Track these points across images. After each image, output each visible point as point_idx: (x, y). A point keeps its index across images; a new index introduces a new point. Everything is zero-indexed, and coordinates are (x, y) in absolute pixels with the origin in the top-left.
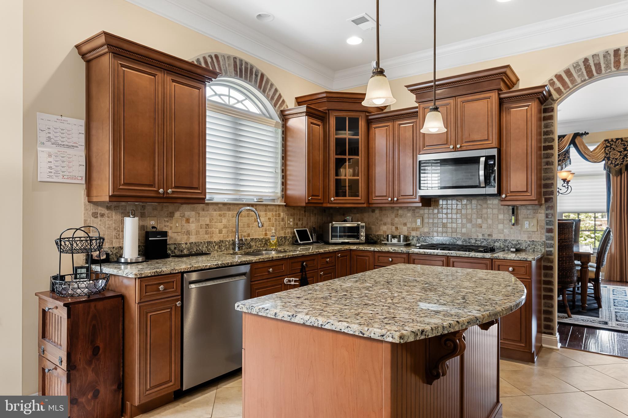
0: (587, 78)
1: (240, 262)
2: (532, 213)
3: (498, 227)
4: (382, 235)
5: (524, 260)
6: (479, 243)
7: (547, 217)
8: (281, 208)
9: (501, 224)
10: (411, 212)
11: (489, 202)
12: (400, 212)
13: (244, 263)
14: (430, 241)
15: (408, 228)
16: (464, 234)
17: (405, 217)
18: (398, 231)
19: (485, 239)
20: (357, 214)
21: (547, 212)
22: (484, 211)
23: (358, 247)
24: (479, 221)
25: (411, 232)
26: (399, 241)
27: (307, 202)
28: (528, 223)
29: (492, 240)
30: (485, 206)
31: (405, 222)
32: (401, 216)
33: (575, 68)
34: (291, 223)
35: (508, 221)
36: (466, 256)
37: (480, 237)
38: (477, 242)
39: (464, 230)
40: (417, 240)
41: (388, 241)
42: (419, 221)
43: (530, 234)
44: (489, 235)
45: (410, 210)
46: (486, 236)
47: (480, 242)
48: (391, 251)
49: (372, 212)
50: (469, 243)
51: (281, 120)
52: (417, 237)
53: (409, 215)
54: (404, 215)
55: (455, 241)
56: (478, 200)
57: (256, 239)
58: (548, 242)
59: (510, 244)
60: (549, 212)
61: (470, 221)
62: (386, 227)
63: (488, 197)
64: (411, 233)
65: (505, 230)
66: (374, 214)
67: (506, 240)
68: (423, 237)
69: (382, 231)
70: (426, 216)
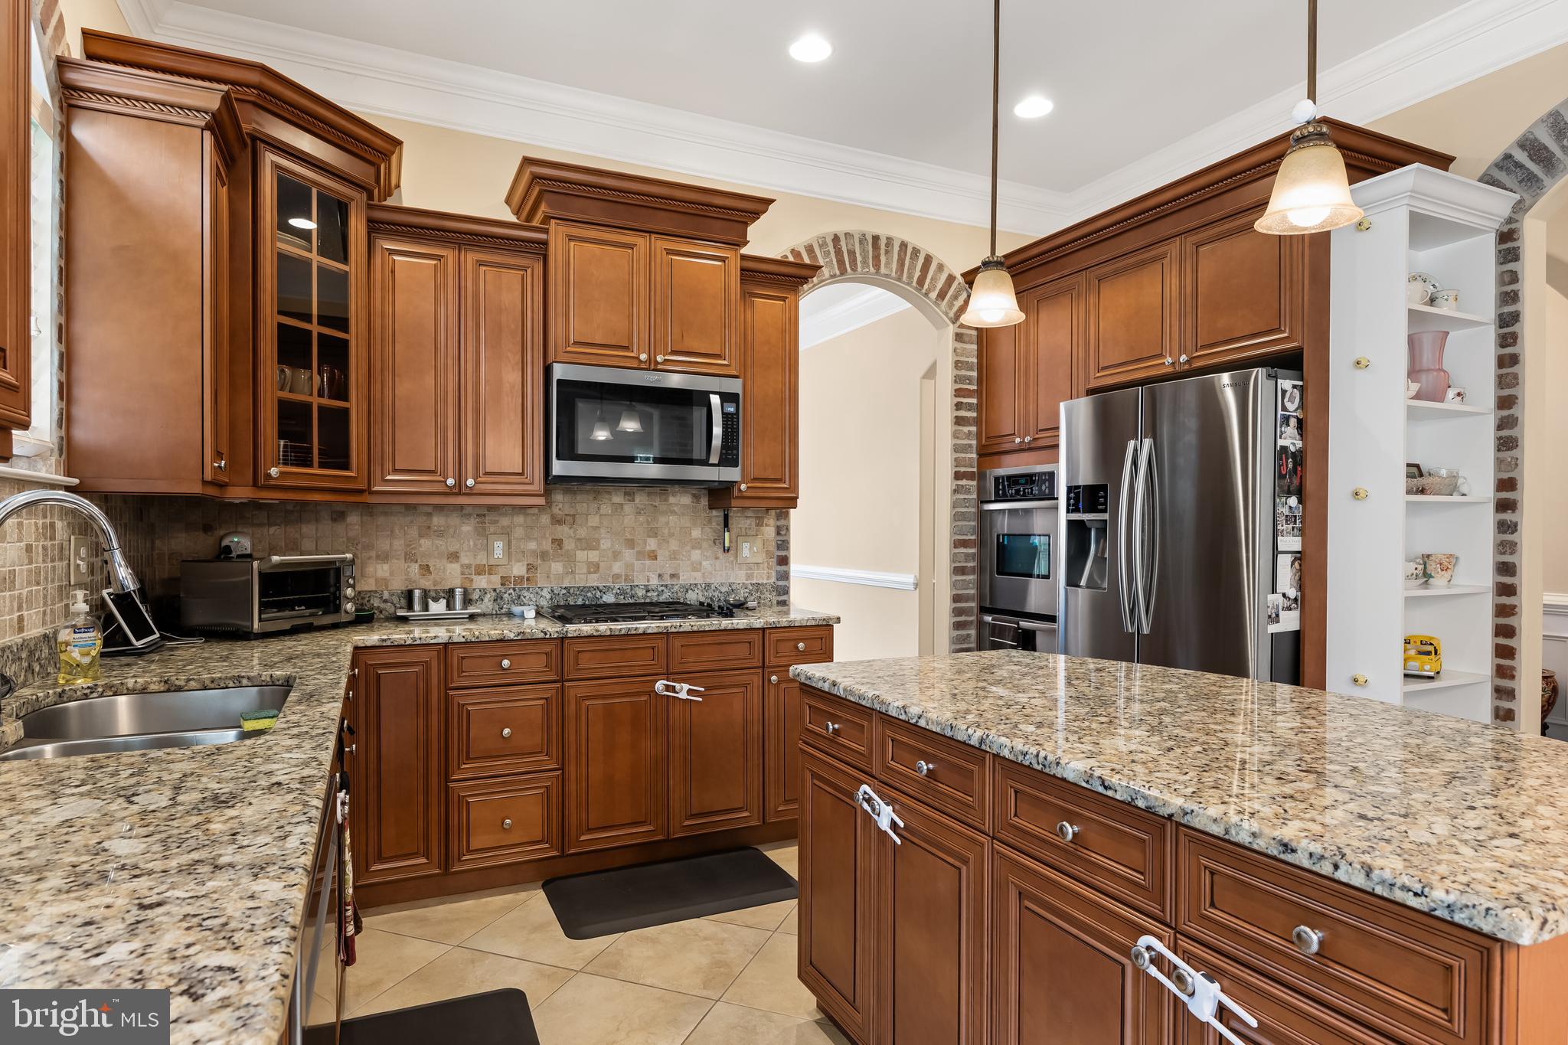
0: (838, 273)
2: (753, 524)
3: (690, 556)
4: (376, 592)
6: (653, 596)
7: (778, 533)
9: (696, 548)
10: (473, 521)
11: (672, 500)
12: (437, 521)
14: (534, 599)
15: (462, 566)
16: (616, 577)
17: (453, 537)
18: (431, 577)
19: (666, 586)
20: (270, 525)
21: (779, 523)
22: (662, 519)
24: (652, 544)
26: (449, 606)
27: (208, 476)
28: (748, 547)
29: (682, 586)
30: (663, 507)
31: (452, 549)
32: (440, 534)
33: (821, 246)
34: (83, 567)
35: (711, 543)
37: (654, 582)
38: (649, 594)
39: (617, 568)
40: (495, 600)
41: (410, 607)
42: (499, 548)
43: (750, 569)
44: (673, 576)
45: (470, 515)
46: (667, 577)
47: (656, 594)
49: (334, 520)
50: (632, 596)
52: (495, 590)
53: (467, 528)
54: (451, 531)
55: (598, 594)
56: (649, 494)
58: (780, 583)
59: (716, 594)
60: (782, 522)
61: (630, 543)
62: (386, 567)
63: (670, 489)
64: (472, 581)
65: (704, 563)
66: (340, 528)
67: (708, 586)
68: (512, 591)
69: (372, 581)
70: (519, 532)
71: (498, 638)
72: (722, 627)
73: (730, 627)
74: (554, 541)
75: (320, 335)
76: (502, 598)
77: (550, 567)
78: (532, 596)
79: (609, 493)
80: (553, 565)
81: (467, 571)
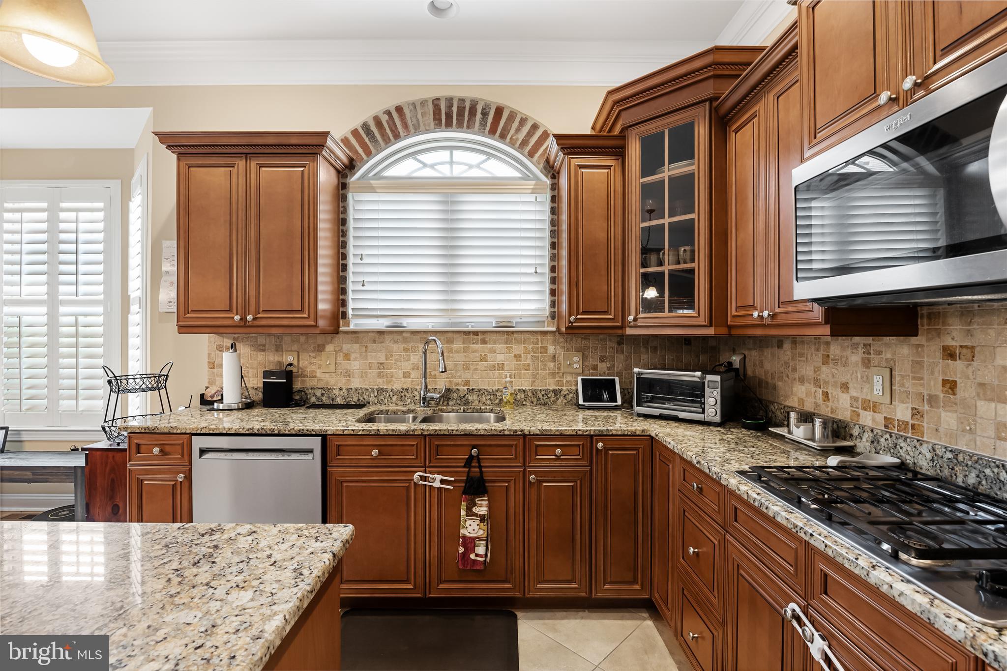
12: (835, 350)
14: (912, 454)
15: (851, 398)
17: (845, 367)
18: (830, 404)
20: (754, 350)
25: (861, 412)
27: (567, 325)
31: (845, 379)
32: (836, 363)
34: (576, 366)
40: (872, 442)
42: (878, 385)
45: (857, 345)
51: (549, 177)
52: (872, 431)
53: (855, 359)
54: (844, 361)
62: (803, 388)
64: (859, 415)
66: (781, 353)
70: (903, 369)
74: (945, 382)
76: (878, 442)
77: (939, 418)
78: (909, 449)
80: (943, 414)
81: (855, 404)
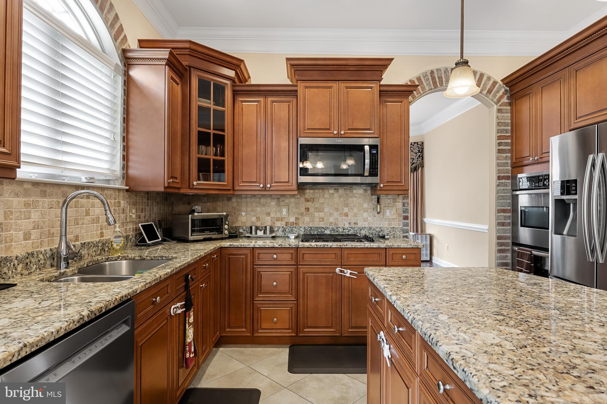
0: (433, 87)
1: (120, 300)
2: (392, 201)
3: (363, 215)
4: (241, 227)
5: (416, 247)
6: (346, 232)
7: (404, 206)
8: (121, 194)
9: (365, 212)
10: (275, 200)
11: (354, 191)
12: (263, 200)
13: (126, 299)
14: (298, 231)
15: (271, 218)
16: (331, 223)
17: (268, 207)
18: (260, 222)
19: (352, 228)
20: (208, 202)
21: (404, 201)
22: (350, 200)
23: (231, 244)
24: (346, 210)
25: (275, 222)
26: (265, 233)
27: (166, 185)
28: (389, 211)
29: (358, 228)
30: (351, 195)
31: (268, 211)
32: (264, 206)
33: (424, 77)
34: (134, 216)
35: (372, 210)
36: (362, 247)
37: (347, 226)
38: (344, 231)
39: (331, 220)
40: (283, 231)
41: (251, 233)
42: (284, 211)
43: (390, 221)
44: (355, 223)
45: (274, 198)
46: (352, 224)
47: (347, 231)
48: (277, 246)
49: (228, 200)
50: (337, 231)
51: (123, 64)
52: (283, 227)
53: (273, 203)
54: (267, 204)
55: (323, 230)
56: (345, 189)
57: (89, 243)
58: (404, 228)
59: (374, 232)
60: (405, 201)
61: (337, 210)
62: (245, 217)
63: (354, 187)
64: (275, 223)
65: (369, 218)
66: (230, 203)
67: (370, 228)
68: (289, 228)
69: (240, 223)
70: (292, 205)
71: (272, 246)
72: (366, 247)
73: (369, 247)
74: (306, 208)
75: (214, 134)
76: (285, 230)
77: (304, 219)
78: (297, 230)
79: (328, 189)
80: (305, 218)
81: (273, 220)
